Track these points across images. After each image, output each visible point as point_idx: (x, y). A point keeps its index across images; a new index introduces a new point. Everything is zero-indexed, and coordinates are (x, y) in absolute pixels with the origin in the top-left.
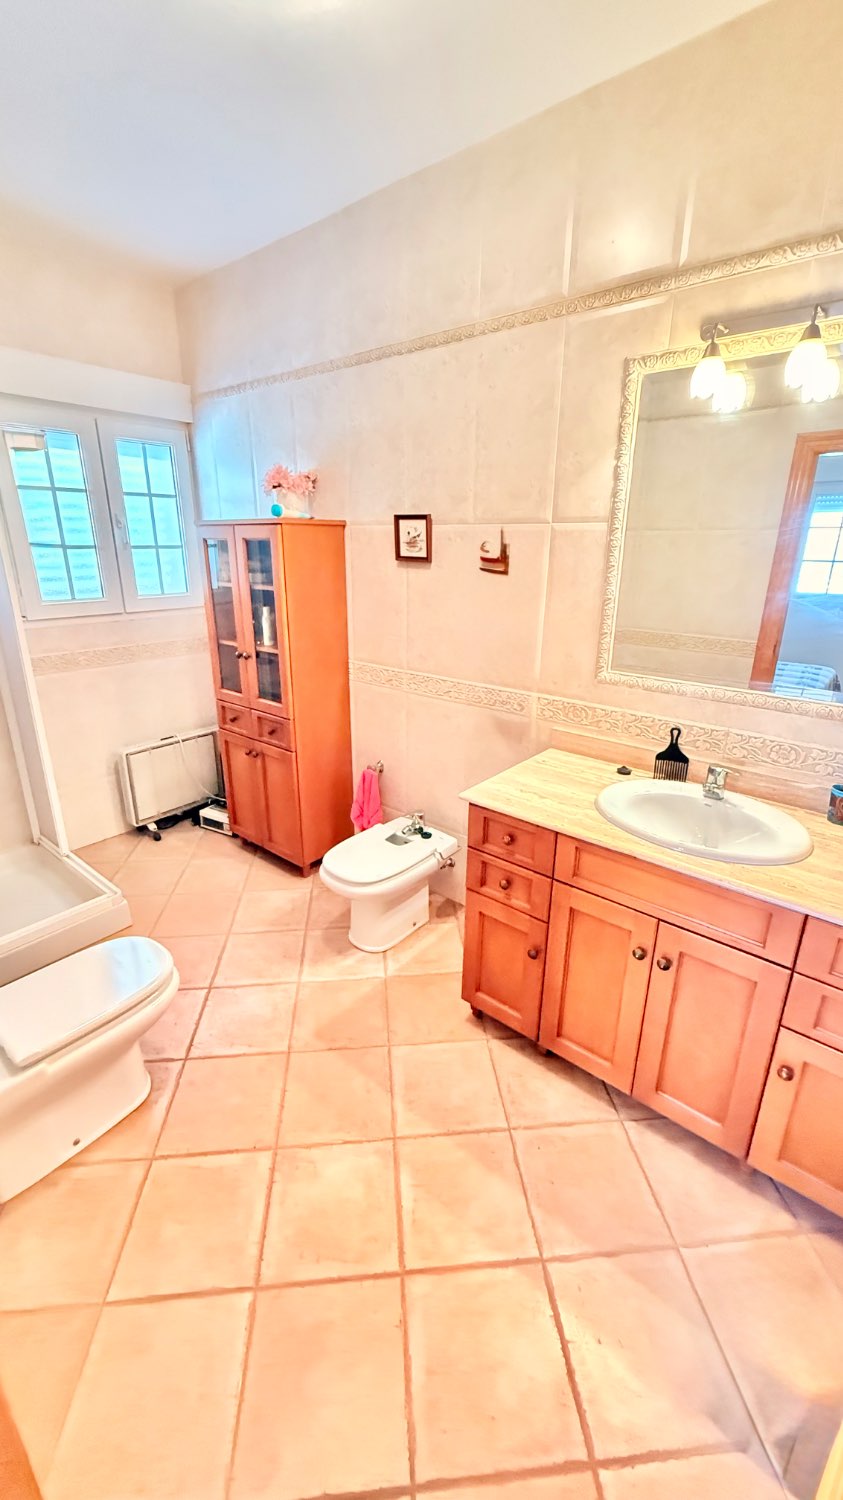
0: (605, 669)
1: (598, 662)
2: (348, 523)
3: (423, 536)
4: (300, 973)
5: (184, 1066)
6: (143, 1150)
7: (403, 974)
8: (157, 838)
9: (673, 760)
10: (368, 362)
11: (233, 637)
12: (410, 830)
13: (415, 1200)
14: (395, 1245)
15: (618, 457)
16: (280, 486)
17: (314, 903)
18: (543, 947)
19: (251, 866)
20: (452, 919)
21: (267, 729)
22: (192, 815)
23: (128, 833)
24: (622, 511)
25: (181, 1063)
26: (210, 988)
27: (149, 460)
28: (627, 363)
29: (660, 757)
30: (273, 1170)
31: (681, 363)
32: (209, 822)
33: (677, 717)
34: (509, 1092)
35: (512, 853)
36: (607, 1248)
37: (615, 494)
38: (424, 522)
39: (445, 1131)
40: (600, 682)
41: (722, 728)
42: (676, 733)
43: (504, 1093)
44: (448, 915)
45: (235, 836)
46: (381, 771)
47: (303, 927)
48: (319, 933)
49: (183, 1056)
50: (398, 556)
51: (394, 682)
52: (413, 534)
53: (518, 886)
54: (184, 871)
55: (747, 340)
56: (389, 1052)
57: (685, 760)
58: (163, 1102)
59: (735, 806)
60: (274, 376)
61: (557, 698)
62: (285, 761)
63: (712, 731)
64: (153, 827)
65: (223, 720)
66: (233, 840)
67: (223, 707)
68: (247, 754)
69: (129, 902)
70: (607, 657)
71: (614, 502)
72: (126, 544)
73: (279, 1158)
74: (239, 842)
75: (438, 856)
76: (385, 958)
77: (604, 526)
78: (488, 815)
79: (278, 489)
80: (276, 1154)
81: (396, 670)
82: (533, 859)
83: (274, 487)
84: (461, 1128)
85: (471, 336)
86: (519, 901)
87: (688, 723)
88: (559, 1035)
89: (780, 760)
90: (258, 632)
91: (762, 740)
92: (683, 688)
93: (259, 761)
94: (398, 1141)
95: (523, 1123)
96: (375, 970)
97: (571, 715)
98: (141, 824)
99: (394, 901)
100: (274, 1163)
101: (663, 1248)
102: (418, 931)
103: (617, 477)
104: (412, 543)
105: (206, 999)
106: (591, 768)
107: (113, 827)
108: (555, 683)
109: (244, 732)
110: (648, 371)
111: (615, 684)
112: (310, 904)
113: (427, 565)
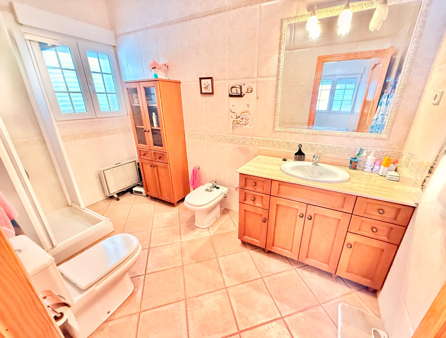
0: (276, 127)
1: (274, 125)
2: (181, 82)
3: (210, 85)
4: (181, 238)
5: (145, 277)
6: (136, 310)
7: (216, 234)
8: (118, 200)
9: (300, 155)
10: (186, 21)
11: (142, 125)
12: (212, 187)
13: (237, 307)
14: (234, 324)
15: (279, 54)
16: (155, 68)
17: (180, 215)
18: (267, 218)
19: (155, 205)
20: (228, 214)
21: (158, 157)
22: (130, 190)
23: (106, 199)
24: (281, 73)
25: (144, 276)
26: (149, 249)
27: (100, 60)
28: (282, 20)
29: (296, 154)
30: (186, 307)
31: (301, 20)
32: (137, 192)
33: (301, 141)
34: (259, 266)
35: (256, 189)
36: (301, 309)
37: (278, 67)
38: (210, 80)
39: (242, 282)
40: (275, 132)
41: (315, 143)
42: (300, 146)
43: (257, 266)
44: (226, 213)
45: (147, 196)
46: (199, 169)
47: (178, 223)
48: (184, 224)
49: (144, 274)
50: (201, 93)
51: (202, 138)
52: (207, 84)
53: (258, 199)
54: (130, 210)
55: (323, 12)
56: (217, 260)
57: (304, 155)
58: (140, 291)
59: (323, 167)
60: (148, 27)
61: (260, 138)
62: (166, 168)
63: (312, 144)
64: (116, 196)
65: (140, 155)
66: (147, 197)
67: (140, 151)
68: (151, 166)
69: (112, 222)
70: (277, 123)
71: (278, 70)
72: (94, 91)
73: (187, 303)
74: (149, 198)
75: (223, 194)
76: (209, 230)
77: (275, 79)
78: (246, 176)
79: (154, 69)
80: (186, 301)
81: (203, 133)
82: (263, 190)
83: (153, 68)
84: (246, 281)
85: (225, 11)
86: (258, 204)
87: (303, 142)
88: (273, 245)
89: (334, 152)
90: (152, 122)
91: (328, 146)
92: (303, 131)
93: (155, 168)
94: (227, 288)
95: (266, 275)
96: (206, 234)
97: (265, 144)
98: (111, 195)
99: (210, 211)
100: (186, 304)
101: (317, 305)
102: (217, 220)
103: (279, 61)
104: (206, 88)
105: (148, 252)
106: (274, 160)
107: (99, 197)
108: (259, 133)
109: (149, 158)
110: (289, 23)
111: (280, 132)
112: (179, 215)
113: (212, 95)
